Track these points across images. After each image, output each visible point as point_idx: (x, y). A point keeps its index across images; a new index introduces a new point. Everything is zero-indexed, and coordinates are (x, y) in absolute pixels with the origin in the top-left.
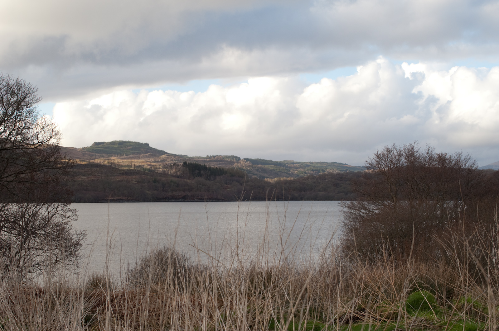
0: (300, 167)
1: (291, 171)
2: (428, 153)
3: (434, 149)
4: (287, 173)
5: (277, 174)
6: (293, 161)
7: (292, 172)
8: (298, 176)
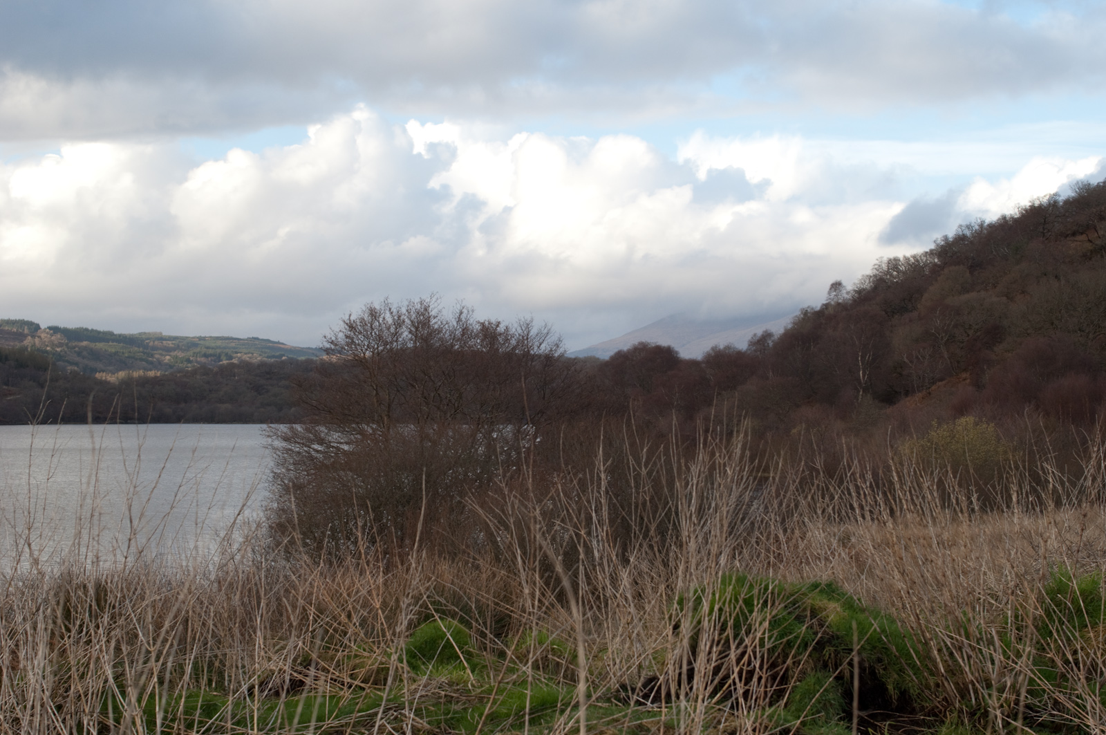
0: (177, 348)
1: (157, 356)
2: (459, 320)
3: (473, 311)
4: (147, 361)
5: (123, 364)
6: (161, 333)
7: (158, 359)
8: (171, 367)
